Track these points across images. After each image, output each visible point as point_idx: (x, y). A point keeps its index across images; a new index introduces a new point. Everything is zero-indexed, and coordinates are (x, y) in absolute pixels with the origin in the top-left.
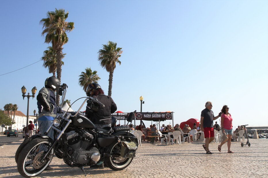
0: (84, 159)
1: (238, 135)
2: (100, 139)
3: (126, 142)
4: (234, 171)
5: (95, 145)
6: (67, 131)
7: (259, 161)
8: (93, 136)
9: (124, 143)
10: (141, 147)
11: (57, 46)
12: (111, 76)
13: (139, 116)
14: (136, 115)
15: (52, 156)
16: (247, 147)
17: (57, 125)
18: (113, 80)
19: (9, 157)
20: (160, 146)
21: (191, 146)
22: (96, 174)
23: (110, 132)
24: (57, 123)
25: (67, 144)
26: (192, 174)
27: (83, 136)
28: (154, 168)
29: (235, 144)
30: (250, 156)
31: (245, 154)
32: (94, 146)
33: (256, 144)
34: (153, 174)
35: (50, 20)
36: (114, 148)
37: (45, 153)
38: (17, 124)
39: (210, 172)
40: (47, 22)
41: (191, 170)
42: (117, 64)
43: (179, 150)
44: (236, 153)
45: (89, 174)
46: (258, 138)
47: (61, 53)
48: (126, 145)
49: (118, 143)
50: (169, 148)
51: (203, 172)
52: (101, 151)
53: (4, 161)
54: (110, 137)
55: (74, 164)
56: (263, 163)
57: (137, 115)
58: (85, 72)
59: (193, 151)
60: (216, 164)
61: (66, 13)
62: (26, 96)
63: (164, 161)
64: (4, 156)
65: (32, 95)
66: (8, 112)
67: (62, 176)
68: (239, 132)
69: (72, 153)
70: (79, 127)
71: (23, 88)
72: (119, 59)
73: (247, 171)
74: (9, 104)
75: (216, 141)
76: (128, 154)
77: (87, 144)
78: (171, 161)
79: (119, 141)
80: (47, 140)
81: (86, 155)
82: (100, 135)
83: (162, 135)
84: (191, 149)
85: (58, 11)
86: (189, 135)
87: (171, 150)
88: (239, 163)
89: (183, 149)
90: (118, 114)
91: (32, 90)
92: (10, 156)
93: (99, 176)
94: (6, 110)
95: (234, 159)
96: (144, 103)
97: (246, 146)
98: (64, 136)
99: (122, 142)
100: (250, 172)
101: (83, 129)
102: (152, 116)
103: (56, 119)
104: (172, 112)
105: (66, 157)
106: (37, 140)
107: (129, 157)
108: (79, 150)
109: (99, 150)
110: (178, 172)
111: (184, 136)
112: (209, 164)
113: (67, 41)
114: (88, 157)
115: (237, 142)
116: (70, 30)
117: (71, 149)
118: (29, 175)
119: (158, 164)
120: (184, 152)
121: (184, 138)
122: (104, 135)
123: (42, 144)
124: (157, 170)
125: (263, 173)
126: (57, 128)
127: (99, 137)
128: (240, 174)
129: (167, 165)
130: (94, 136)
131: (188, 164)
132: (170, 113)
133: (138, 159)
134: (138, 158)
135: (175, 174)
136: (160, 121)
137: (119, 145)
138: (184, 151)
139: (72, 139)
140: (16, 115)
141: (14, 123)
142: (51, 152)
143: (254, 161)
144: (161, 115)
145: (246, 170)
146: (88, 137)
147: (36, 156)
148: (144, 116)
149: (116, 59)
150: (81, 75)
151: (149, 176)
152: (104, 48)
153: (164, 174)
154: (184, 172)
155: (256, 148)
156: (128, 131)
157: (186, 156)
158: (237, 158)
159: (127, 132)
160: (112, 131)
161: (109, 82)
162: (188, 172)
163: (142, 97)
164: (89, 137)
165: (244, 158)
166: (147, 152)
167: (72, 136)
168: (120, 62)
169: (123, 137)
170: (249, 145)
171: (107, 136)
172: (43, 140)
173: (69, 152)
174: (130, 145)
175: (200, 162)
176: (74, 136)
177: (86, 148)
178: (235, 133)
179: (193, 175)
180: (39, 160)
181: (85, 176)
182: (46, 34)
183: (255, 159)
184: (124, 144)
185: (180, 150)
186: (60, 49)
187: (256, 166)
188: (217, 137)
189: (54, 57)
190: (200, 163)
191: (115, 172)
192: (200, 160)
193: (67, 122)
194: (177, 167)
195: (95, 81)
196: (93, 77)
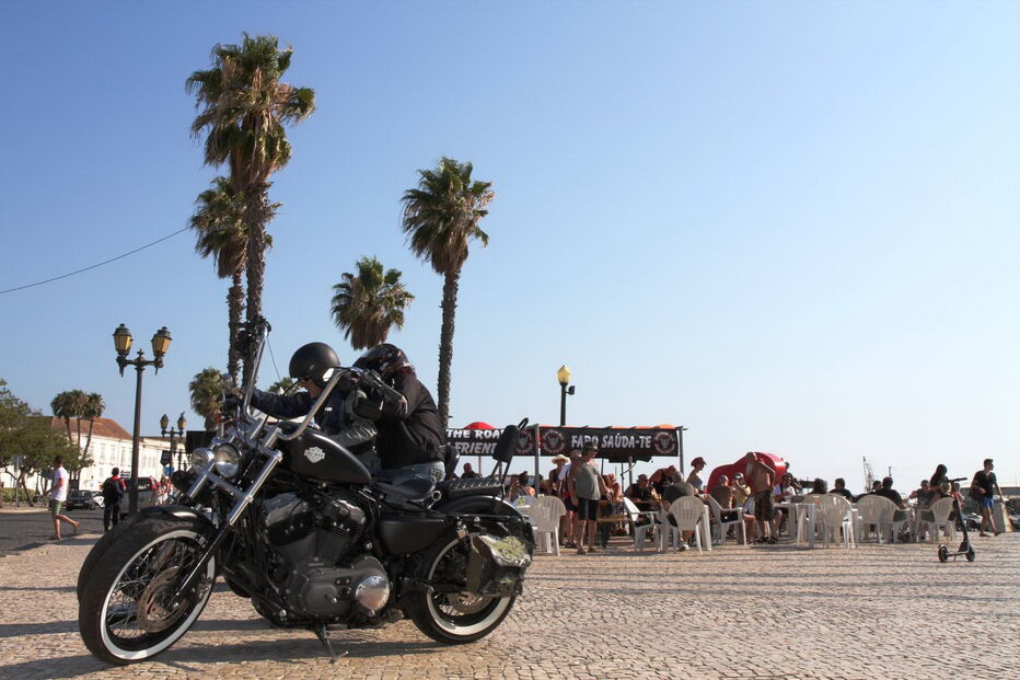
0: (329, 600)
1: (930, 517)
2: (390, 527)
3: (488, 539)
4: (894, 652)
5: (369, 546)
6: (268, 492)
7: (998, 616)
8: (363, 513)
9: (481, 542)
10: (556, 560)
11: (247, 177)
12: (450, 289)
13: (553, 443)
14: (541, 436)
15: (210, 586)
16: (963, 564)
17: (228, 468)
19: (60, 590)
20: (628, 558)
21: (748, 558)
22: (373, 656)
23: (429, 501)
24: (228, 461)
25: (267, 542)
26: (734, 660)
27: (327, 514)
28: (593, 639)
29: (918, 553)
30: (967, 599)
31: (950, 588)
32: (365, 551)
33: (997, 552)
34: (586, 661)
35: (225, 76)
36: (444, 557)
37: (183, 573)
38: (99, 466)
39: (802, 655)
40: (210, 83)
41: (731, 646)
42: (472, 243)
43: (699, 571)
44: (918, 584)
45: (347, 656)
46: (1008, 529)
47: (263, 200)
48: (485, 550)
49: (456, 542)
50: (665, 565)
51: (776, 656)
52: (394, 571)
53: (41, 602)
54: (428, 517)
55: (293, 616)
56: (1013, 626)
57: (544, 437)
58: (356, 274)
59: (753, 575)
60: (832, 626)
61: (281, 49)
62: (130, 362)
63: (637, 613)
64: (43, 586)
65: (152, 358)
66: (67, 422)
67: (243, 663)
68: (933, 508)
69: (285, 576)
70: (310, 480)
71: (121, 334)
72: (481, 223)
73: (946, 655)
74: (71, 390)
75: (842, 540)
76: (495, 585)
77: (340, 544)
78: (662, 613)
79: (462, 532)
80: (191, 525)
81: (336, 583)
82: (390, 510)
83: (640, 516)
84: (746, 570)
85: (253, 42)
86: (740, 515)
87: (671, 571)
88: (922, 621)
89: (715, 567)
90: (473, 434)
91: (152, 341)
92: (63, 585)
93: (384, 662)
94: (59, 416)
95: (904, 606)
96: (572, 391)
97: (958, 558)
98: (254, 511)
99: (472, 536)
100: (957, 656)
101: (324, 485)
102: (601, 442)
103: (226, 449)
104: (680, 428)
105: (262, 590)
106: (151, 525)
107: (498, 595)
108: (311, 565)
109: (385, 567)
110: (683, 653)
111: (723, 521)
112: (804, 627)
113: (285, 156)
114: (344, 591)
115: (927, 543)
116: (298, 117)
117: (281, 560)
118: (122, 656)
119: (611, 624)
120: (718, 579)
121: (725, 527)
122: (406, 511)
123: (172, 539)
124: (604, 646)
125: (1005, 661)
126: (227, 480)
127: (386, 516)
128: (918, 664)
129: (645, 625)
130: (367, 515)
131: (725, 625)
132: (672, 431)
133: (538, 602)
134: (541, 598)
135: (670, 660)
136: (634, 461)
137: (463, 548)
138: (717, 575)
139: (284, 524)
140: (96, 434)
141: (87, 463)
142: (206, 572)
143: (979, 618)
144: (637, 438)
145: (943, 649)
146: (345, 518)
147: (148, 583)
148: (574, 441)
149: (471, 223)
150: (340, 286)
151: (570, 665)
152: (425, 182)
153: (629, 661)
154: (705, 654)
155: (993, 569)
156: (494, 496)
157: (722, 593)
158: (916, 604)
159: (494, 501)
160: (436, 495)
161: (441, 310)
162: (719, 654)
163: (567, 368)
164: (348, 516)
165: (942, 604)
166: (580, 577)
167: (286, 513)
168: (485, 237)
169: (478, 519)
170: (971, 556)
171: (417, 513)
172: (174, 525)
173: (271, 573)
174: (502, 549)
175: (773, 617)
176: (295, 513)
177: (336, 558)
178: (919, 511)
179: (738, 667)
180: (158, 600)
181: (332, 662)
182: (206, 131)
183: (985, 609)
184: (479, 543)
185: (705, 571)
186: (261, 187)
187: (985, 637)
188: (850, 523)
189: (235, 216)
190: (771, 621)
191: (445, 649)
192: (773, 611)
193: (266, 459)
194: (682, 634)
195: (392, 306)
196: (385, 293)
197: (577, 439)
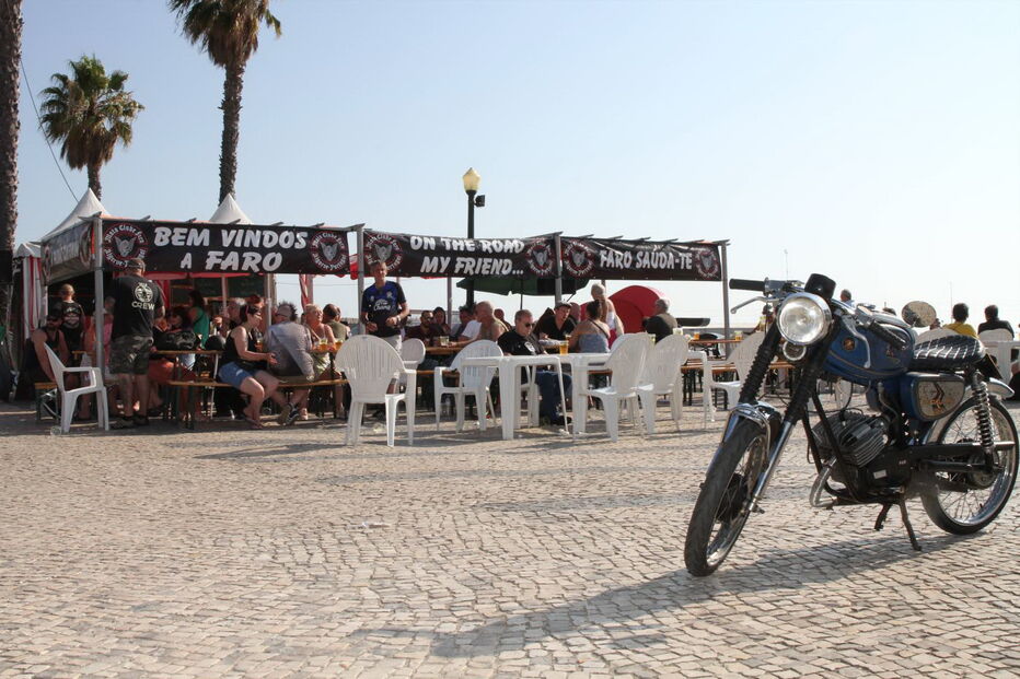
12: (233, 86)
14: (563, 250)
18: (241, 104)
57: (566, 252)
58: (71, 77)
90: (478, 246)
102: (634, 261)
104: (723, 243)
144: (676, 256)
148: (603, 258)
161: (222, 113)
168: (277, 25)
195: (117, 116)
196: (108, 100)
197: (606, 256)
